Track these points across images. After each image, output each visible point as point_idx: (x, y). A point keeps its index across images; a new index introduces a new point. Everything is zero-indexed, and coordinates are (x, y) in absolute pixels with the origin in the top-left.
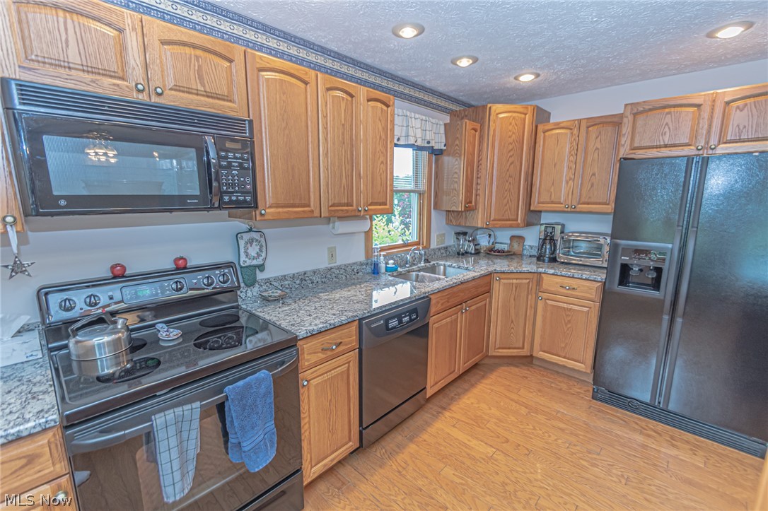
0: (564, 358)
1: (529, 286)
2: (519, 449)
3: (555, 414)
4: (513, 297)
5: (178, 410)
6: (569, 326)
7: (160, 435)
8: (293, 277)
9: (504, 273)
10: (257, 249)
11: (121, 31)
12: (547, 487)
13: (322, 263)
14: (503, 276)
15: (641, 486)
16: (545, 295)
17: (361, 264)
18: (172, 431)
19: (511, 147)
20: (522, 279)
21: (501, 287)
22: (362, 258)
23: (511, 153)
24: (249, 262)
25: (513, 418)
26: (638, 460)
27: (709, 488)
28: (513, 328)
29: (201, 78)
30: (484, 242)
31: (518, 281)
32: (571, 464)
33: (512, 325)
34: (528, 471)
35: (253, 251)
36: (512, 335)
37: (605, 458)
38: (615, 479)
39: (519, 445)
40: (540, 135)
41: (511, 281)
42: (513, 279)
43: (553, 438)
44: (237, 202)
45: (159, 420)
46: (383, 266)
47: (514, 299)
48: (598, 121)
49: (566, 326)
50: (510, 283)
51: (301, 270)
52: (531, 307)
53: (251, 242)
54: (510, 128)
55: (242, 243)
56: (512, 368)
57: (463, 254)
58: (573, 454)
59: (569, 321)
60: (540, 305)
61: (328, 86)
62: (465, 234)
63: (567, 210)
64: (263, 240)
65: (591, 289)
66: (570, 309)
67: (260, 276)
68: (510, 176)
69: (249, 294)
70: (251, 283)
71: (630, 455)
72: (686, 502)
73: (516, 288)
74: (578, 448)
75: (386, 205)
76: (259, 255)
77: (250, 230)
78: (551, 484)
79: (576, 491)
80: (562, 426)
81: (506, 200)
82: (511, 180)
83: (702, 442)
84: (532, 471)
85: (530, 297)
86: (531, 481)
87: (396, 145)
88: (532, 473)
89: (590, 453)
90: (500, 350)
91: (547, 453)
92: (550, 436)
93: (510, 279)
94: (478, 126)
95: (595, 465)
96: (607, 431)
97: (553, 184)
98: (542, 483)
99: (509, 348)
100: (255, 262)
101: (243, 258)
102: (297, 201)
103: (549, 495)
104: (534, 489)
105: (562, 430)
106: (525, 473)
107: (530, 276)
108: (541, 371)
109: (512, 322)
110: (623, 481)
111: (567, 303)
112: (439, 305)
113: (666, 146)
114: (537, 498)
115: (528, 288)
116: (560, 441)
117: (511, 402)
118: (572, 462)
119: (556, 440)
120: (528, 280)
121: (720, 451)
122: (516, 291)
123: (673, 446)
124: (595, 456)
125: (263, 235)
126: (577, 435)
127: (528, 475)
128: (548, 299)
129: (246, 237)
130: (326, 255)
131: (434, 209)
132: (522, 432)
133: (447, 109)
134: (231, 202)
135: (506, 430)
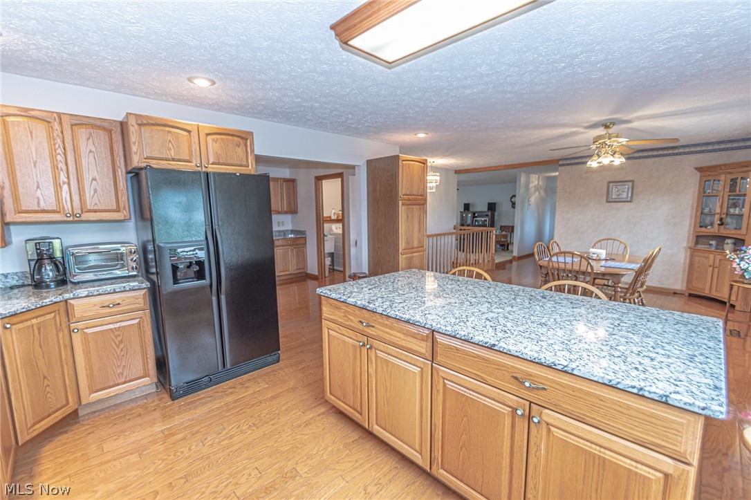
0: (125, 383)
1: (55, 321)
2: (175, 486)
3: (161, 435)
4: (37, 343)
6: (121, 346)
9: (16, 314)
12: (228, 481)
14: (16, 319)
15: (263, 421)
16: (81, 325)
20: (44, 315)
21: (14, 336)
25: (134, 473)
26: (244, 410)
27: (281, 393)
28: (48, 385)
31: (39, 320)
32: (220, 451)
33: (46, 382)
34: (203, 490)
36: (49, 395)
37: (230, 427)
38: (250, 432)
39: (171, 484)
41: (29, 323)
42: (30, 319)
43: (186, 450)
47: (41, 346)
48: (85, 121)
49: (118, 346)
50: (28, 327)
52: (65, 346)
56: (60, 438)
58: (212, 445)
59: (121, 341)
60: (77, 338)
63: (69, 219)
65: (137, 299)
66: (119, 328)
71: (238, 412)
72: (284, 408)
73: (39, 329)
74: (209, 438)
78: (228, 476)
79: (245, 462)
80: (179, 436)
83: (253, 375)
84: (205, 485)
85: (61, 335)
86: (215, 492)
88: (207, 487)
89: (220, 434)
90: (37, 426)
91: (197, 463)
92: (182, 452)
93: (26, 320)
95: (232, 437)
96: (210, 411)
97: (38, 187)
98: (223, 483)
99: (49, 416)
103: (236, 484)
104: (224, 493)
105: (184, 439)
106: (203, 493)
107: (55, 307)
108: (99, 416)
109: (45, 377)
110: (254, 428)
111: (112, 323)
113: (173, 160)
114: (233, 495)
115: (56, 324)
116: (193, 447)
117: (109, 464)
118: (218, 450)
119: (190, 450)
120: (53, 314)
121: (264, 373)
122: (39, 333)
123: (247, 387)
124: (225, 432)
126: (197, 432)
127: (208, 491)
128: (87, 328)
132: (158, 472)
135: (141, 488)
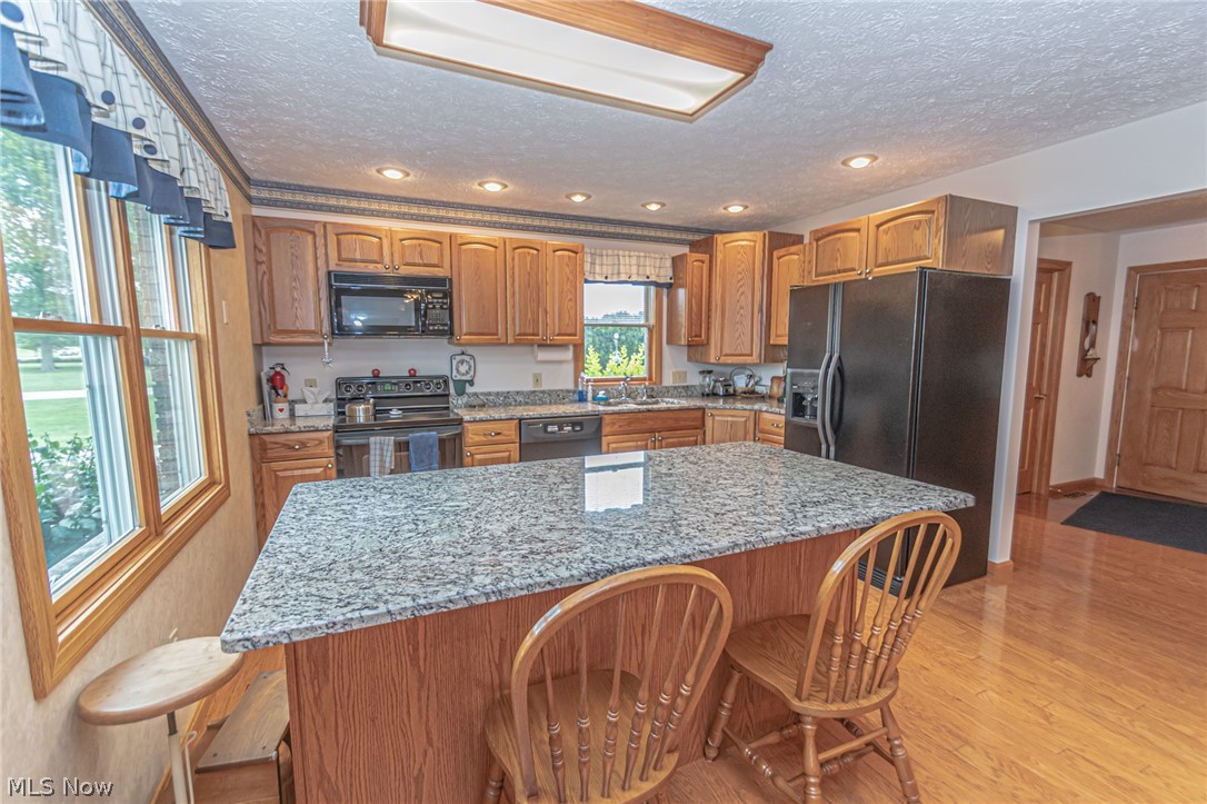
1: (746, 424)
4: (728, 436)
5: (382, 438)
7: (372, 447)
8: (498, 394)
9: (716, 409)
10: (467, 368)
11: (380, 238)
13: (528, 386)
14: (716, 412)
16: (761, 436)
17: (568, 391)
18: (378, 446)
19: (740, 277)
20: (737, 416)
21: (714, 424)
22: (571, 386)
23: (741, 283)
24: (459, 377)
29: (421, 257)
30: (741, 382)
31: (733, 419)
35: (463, 368)
40: (775, 261)
41: (726, 419)
42: (727, 416)
44: (439, 330)
45: (372, 439)
46: (590, 396)
47: (730, 438)
50: (724, 421)
51: (506, 390)
53: (462, 362)
54: (739, 257)
55: (454, 362)
57: (708, 395)
61: (515, 246)
62: (710, 372)
64: (472, 362)
67: (469, 389)
68: (742, 308)
69: (460, 402)
70: (461, 392)
73: (732, 426)
75: (575, 335)
76: (467, 373)
77: (463, 353)
81: (737, 334)
82: (742, 311)
85: (747, 437)
87: (586, 281)
93: (724, 416)
94: (706, 257)
100: (464, 378)
101: (455, 372)
102: (486, 331)
107: (746, 413)
111: (777, 443)
112: (616, 427)
113: (839, 272)
115: (745, 427)
120: (745, 419)
122: (731, 429)
125: (472, 357)
128: (764, 440)
129: (459, 358)
130: (531, 380)
131: (668, 343)
133: (684, 240)
134: (434, 330)
